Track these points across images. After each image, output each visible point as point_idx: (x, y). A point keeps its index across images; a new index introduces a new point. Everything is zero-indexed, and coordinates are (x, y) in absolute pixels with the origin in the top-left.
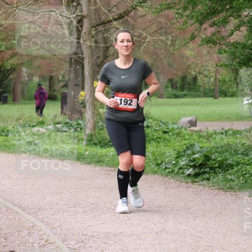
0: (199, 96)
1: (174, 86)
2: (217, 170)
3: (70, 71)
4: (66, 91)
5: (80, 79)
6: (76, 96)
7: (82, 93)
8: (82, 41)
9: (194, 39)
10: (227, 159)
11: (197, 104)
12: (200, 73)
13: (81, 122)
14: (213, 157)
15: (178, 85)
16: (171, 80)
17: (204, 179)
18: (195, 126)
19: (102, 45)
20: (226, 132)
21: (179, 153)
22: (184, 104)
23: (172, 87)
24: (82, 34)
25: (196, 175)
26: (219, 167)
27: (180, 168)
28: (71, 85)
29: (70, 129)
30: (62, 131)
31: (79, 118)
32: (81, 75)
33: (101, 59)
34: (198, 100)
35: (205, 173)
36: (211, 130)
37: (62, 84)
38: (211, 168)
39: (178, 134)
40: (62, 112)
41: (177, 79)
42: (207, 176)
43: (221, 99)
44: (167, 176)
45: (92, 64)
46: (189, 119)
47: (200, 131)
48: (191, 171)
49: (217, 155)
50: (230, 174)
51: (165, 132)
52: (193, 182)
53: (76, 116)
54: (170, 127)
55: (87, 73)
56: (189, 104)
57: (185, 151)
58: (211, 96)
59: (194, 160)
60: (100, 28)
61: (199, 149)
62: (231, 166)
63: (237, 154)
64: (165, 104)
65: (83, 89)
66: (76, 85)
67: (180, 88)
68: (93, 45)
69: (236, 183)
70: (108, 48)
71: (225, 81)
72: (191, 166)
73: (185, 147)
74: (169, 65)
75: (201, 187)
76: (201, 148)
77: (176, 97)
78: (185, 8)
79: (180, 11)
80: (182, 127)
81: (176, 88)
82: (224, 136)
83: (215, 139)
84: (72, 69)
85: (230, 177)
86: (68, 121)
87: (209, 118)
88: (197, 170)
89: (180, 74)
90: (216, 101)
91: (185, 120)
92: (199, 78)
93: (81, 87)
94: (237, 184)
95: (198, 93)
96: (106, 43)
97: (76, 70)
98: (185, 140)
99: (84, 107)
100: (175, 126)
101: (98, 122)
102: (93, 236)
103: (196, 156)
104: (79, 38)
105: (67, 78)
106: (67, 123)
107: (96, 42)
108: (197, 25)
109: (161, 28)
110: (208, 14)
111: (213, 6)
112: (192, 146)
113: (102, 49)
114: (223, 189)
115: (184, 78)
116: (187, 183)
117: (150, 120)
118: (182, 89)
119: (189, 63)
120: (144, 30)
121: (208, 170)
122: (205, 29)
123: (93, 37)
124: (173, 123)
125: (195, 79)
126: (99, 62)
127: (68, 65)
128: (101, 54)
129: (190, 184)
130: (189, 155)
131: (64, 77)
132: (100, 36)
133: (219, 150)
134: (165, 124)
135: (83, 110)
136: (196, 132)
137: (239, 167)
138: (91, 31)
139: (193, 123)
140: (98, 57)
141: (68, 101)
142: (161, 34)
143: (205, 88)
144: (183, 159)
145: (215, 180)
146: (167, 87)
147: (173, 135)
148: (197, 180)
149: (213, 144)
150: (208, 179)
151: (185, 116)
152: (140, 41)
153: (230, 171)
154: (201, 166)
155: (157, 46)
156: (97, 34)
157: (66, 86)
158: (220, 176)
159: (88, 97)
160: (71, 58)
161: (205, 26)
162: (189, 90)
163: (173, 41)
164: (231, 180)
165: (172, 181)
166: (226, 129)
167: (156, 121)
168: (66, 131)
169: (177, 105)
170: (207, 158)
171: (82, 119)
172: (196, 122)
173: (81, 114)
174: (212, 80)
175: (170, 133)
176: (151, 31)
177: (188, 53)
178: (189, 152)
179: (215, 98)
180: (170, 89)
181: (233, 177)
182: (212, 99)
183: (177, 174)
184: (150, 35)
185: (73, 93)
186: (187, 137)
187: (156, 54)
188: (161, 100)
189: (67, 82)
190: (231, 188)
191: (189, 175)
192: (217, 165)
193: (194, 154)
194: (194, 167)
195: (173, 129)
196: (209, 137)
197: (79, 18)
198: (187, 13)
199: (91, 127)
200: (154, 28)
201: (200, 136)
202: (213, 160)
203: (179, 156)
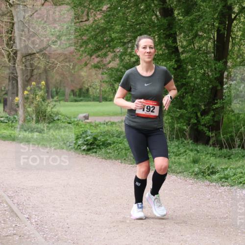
0: (90, 101)
1: (74, 94)
2: (101, 146)
3: (9, 85)
4: (6, 97)
5: (15, 90)
6: (13, 100)
7: (17, 98)
8: (16, 66)
9: (87, 65)
10: (107, 140)
11: (88, 106)
12: (90, 86)
13: (16, 116)
14: (99, 139)
15: (77, 94)
16: (73, 91)
17: (93, 152)
18: (88, 119)
19: (29, 68)
20: (107, 123)
21: (78, 136)
22: (80, 105)
23: (74, 95)
24: (17, 61)
25: (89, 150)
26: (103, 145)
27: (79, 146)
28: (10, 93)
29: (9, 121)
30: (4, 122)
31: (14, 114)
32: (16, 87)
33: (29, 77)
34: (90, 103)
35: (93, 148)
36: (97, 122)
37: (4, 93)
38: (97, 146)
39: (77, 124)
40: (4, 110)
41: (77, 90)
42: (95, 150)
43: (103, 103)
44: (70, 150)
45: (23, 80)
46: (84, 115)
47: (91, 122)
48: (85, 147)
49: (101, 137)
50: (109, 149)
51: (69, 123)
52: (86, 154)
53: (13, 113)
54: (72, 120)
55: (20, 86)
56: (84, 106)
57: (81, 135)
58: (98, 101)
59: (87, 140)
60: (28, 58)
61: (90, 134)
62: (110, 144)
63: (113, 137)
64: (69, 106)
65: (17, 96)
66: (13, 93)
67: (78, 95)
68: (24, 68)
69: (112, 154)
70: (33, 70)
71: (105, 91)
72: (85, 144)
73: (81, 133)
74: (72, 81)
75: (91, 157)
76: (91, 133)
77: (76, 101)
78: (81, 46)
79: (78, 48)
80: (79, 120)
81: (76, 96)
82: (105, 126)
83: (100, 127)
84: (10, 83)
85: (109, 151)
86: (8, 116)
87: (96, 115)
88: (89, 147)
89: (79, 87)
90: (101, 103)
91: (82, 115)
92: (90, 89)
93: (16, 95)
94: (113, 156)
95: (90, 99)
96: (31, 67)
97: (13, 84)
98: (82, 128)
99: (18, 107)
100: (76, 120)
101: (27, 117)
102: (23, 189)
103: (89, 138)
104: (14, 64)
105: (7, 89)
106: (7, 117)
107: (25, 66)
108: (89, 57)
109: (66, 58)
110: (95, 50)
111: (98, 45)
112: (86, 132)
113: (29, 71)
114: (105, 159)
115: (81, 89)
116: (83, 155)
117: (60, 116)
118: (80, 96)
119: (84, 80)
120: (56, 59)
121: (96, 146)
122: (93, 59)
123: (23, 63)
124: (74, 118)
125: (88, 90)
126: (27, 79)
127: (7, 80)
128: (29, 74)
129: (84, 155)
130: (84, 138)
131: (5, 88)
132: (28, 63)
133: (102, 134)
134: (70, 118)
135: (17, 109)
136: (88, 123)
137: (115, 145)
138: (22, 59)
139: (86, 118)
140: (27, 76)
141: (8, 103)
142: (66, 62)
143: (94, 96)
144: (81, 140)
145: (100, 153)
146: (70, 95)
147: (74, 125)
148: (89, 153)
149: (99, 131)
150: (96, 152)
151: (82, 113)
152: (53, 66)
153: (109, 147)
154: (91, 144)
155: (64, 69)
156: (26, 61)
157: (6, 94)
158: (103, 150)
159: (20, 101)
160: (10, 77)
161: (93, 57)
162: (84, 97)
163: (74, 66)
164: (110, 153)
165: (73, 153)
166: (107, 121)
167: (63, 117)
168: (6, 122)
169: (76, 106)
170: (95, 139)
171: (17, 115)
172: (88, 116)
173: (16, 111)
174: (98, 90)
175: (73, 124)
176: (60, 60)
177: (83, 74)
178: (84, 135)
179: (100, 102)
180: (72, 96)
181: (111, 151)
182: (98, 102)
183: (77, 149)
184: (60, 63)
185: (11, 98)
186: (83, 126)
187: (63, 74)
188: (66, 103)
189: (7, 91)
190: (110, 158)
191: (84, 150)
192: (101, 144)
193: (87, 136)
194: (87, 145)
195: (74, 121)
196: (96, 126)
197: (15, 51)
198: (82, 49)
199: (23, 120)
200: (62, 58)
201: (91, 126)
202: (99, 140)
203: (77, 138)
